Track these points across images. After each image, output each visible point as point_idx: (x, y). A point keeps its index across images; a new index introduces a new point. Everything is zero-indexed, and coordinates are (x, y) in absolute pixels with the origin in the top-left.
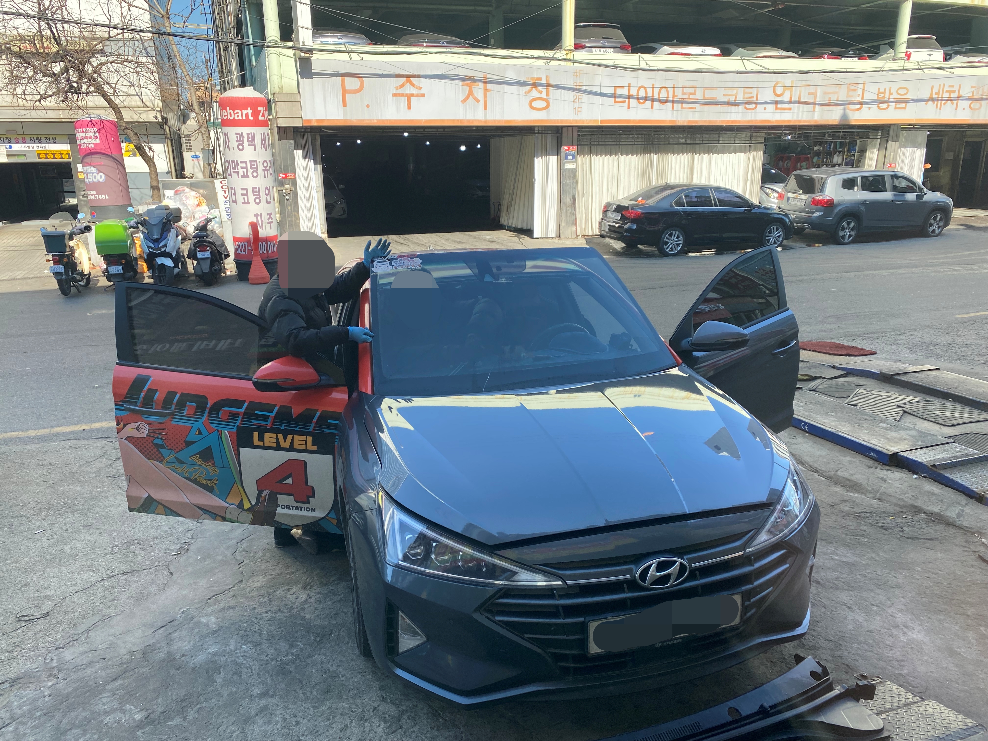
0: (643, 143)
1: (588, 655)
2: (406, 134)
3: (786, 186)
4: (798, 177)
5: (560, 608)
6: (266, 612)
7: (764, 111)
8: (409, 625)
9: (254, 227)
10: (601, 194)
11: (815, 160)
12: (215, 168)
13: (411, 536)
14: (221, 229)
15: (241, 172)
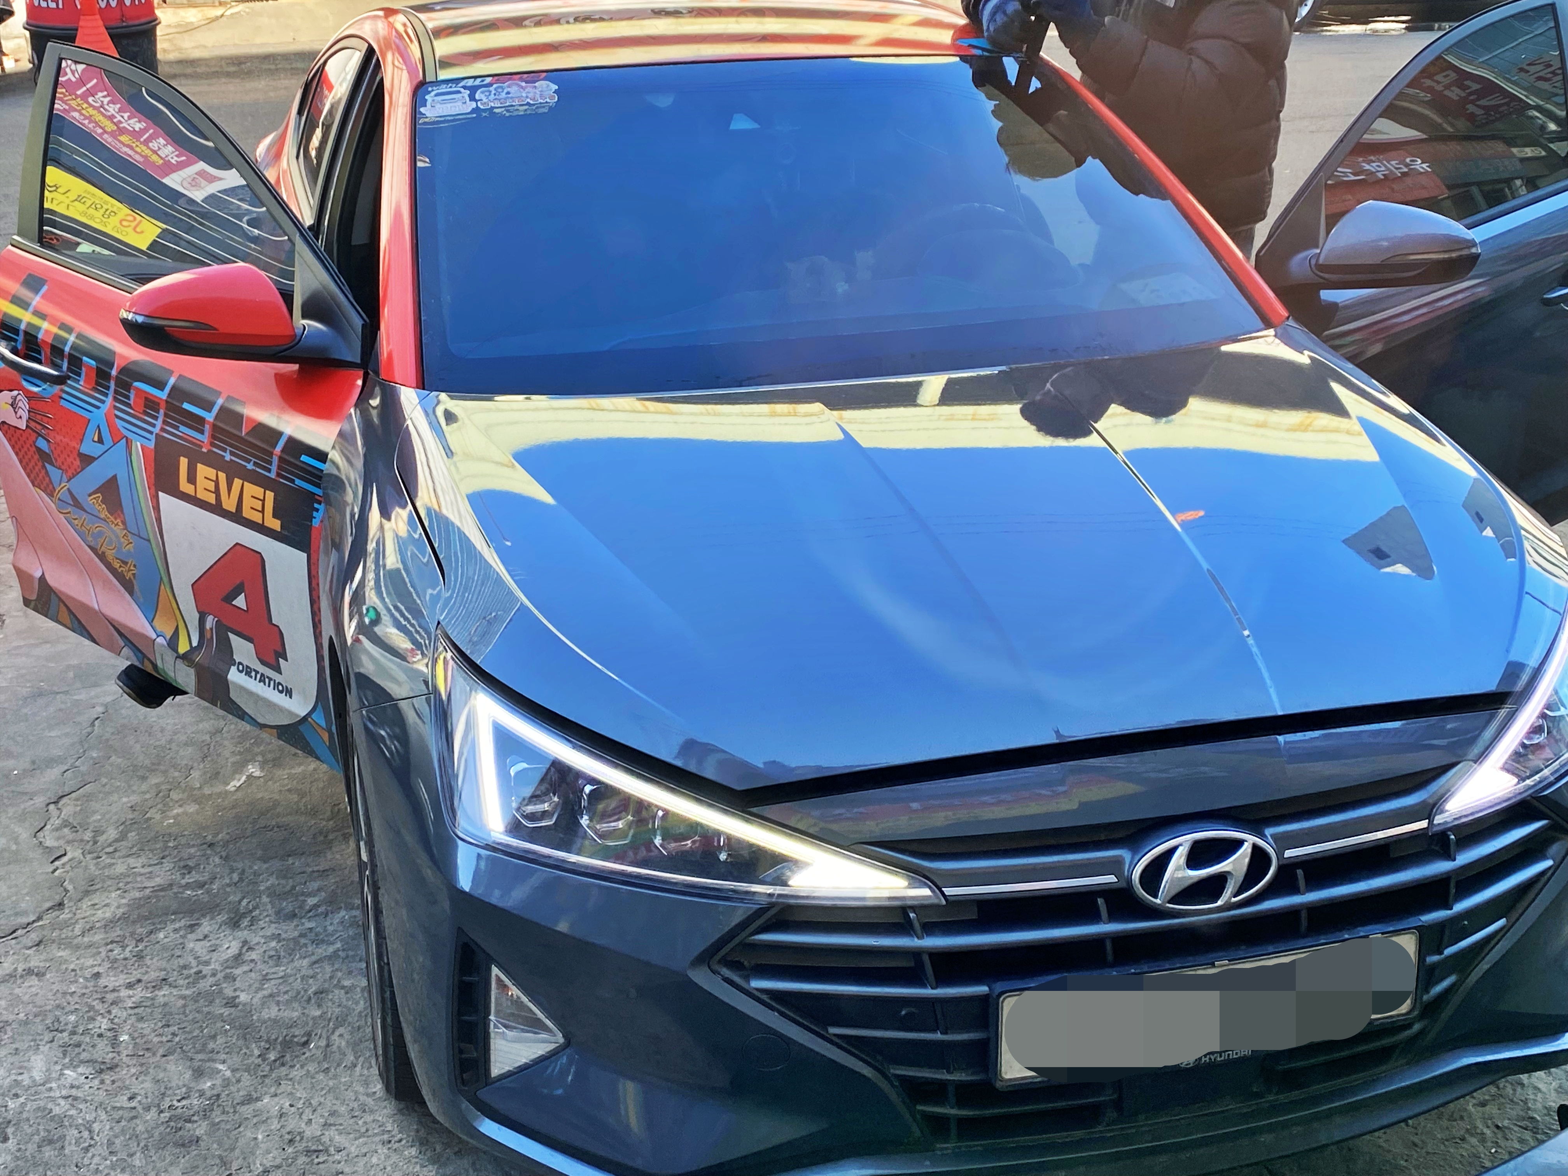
1: (998, 1085)
5: (926, 959)
6: (130, 986)
8: (518, 1003)
13: (524, 765)
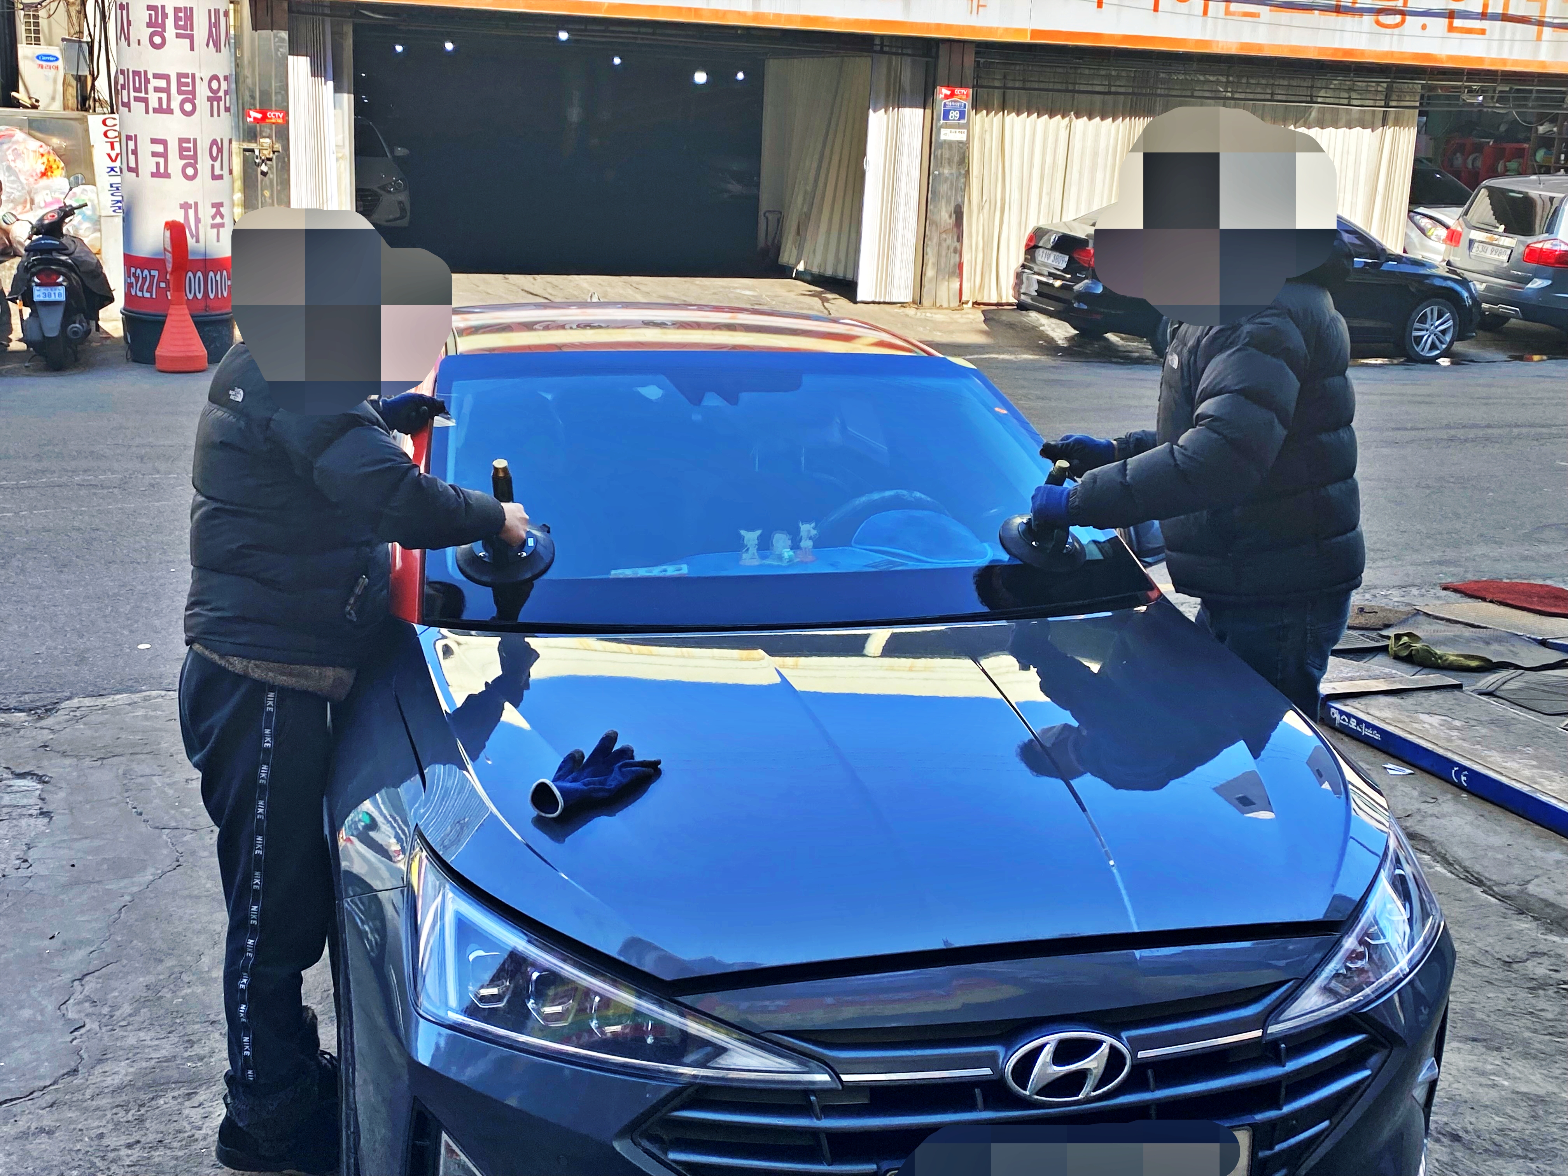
0: (1130, 90)
2: (563, 36)
3: (1466, 213)
4: (1496, 195)
5: (823, 1138)
7: (1419, 32)
8: (462, 1166)
9: (176, 230)
10: (1024, 206)
11: (1540, 155)
12: (93, 86)
14: (98, 234)
15: (153, 99)
